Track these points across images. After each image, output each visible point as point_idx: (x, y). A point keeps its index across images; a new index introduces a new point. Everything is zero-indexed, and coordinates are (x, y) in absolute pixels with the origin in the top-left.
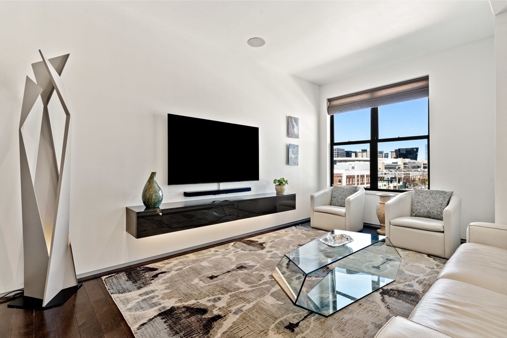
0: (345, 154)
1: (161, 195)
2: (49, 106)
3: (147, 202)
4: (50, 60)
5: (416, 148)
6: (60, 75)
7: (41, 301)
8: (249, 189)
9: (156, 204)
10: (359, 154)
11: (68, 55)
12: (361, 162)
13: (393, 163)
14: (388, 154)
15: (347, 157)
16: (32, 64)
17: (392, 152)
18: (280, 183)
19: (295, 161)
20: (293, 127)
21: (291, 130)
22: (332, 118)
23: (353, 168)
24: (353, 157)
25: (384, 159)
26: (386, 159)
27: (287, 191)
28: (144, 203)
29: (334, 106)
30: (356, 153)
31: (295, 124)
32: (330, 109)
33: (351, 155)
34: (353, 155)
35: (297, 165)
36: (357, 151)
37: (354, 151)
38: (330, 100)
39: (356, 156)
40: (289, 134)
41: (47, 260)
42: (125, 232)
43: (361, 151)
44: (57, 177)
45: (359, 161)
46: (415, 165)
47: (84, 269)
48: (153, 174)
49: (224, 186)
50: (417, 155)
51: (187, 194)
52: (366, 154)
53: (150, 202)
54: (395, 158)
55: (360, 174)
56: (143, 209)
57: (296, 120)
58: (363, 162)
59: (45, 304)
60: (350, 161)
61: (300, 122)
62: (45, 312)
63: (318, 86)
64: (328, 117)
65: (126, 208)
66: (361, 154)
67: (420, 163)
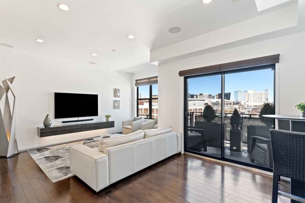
0: (190, 96)
1: (51, 122)
2: (8, 94)
3: (45, 125)
4: (7, 79)
5: (229, 93)
6: (11, 84)
7: (6, 156)
8: (92, 120)
9: (48, 126)
10: (198, 96)
11: (15, 77)
12: (199, 101)
13: (216, 101)
14: (214, 96)
15: (191, 98)
16: (2, 81)
17: (216, 95)
18: (108, 117)
19: (118, 107)
20: (117, 93)
21: (116, 94)
22: (138, 88)
23: (194, 104)
24: (195, 99)
25: (212, 99)
26: (213, 99)
27: (110, 120)
28: (44, 125)
29: (138, 83)
30: (196, 96)
31: (118, 92)
32: (136, 84)
33: (194, 97)
34: (195, 96)
35: (119, 109)
36: (197, 94)
37: (195, 94)
38: (136, 80)
39: (197, 97)
40: (115, 96)
41: (8, 143)
42: (37, 136)
43: (199, 94)
44: (11, 118)
45: (198, 100)
46: (228, 103)
47: (21, 148)
48: (48, 115)
49: (80, 118)
50: (230, 97)
51: (63, 122)
52: (202, 96)
53: (46, 125)
54: (218, 99)
55: (195, 108)
56: (44, 127)
57: (119, 90)
58: (200, 101)
59: (7, 157)
60: (192, 100)
61: (121, 91)
62: (8, 159)
63: (132, 74)
64: (136, 88)
65: (38, 128)
66: (199, 96)
67: (231, 102)
